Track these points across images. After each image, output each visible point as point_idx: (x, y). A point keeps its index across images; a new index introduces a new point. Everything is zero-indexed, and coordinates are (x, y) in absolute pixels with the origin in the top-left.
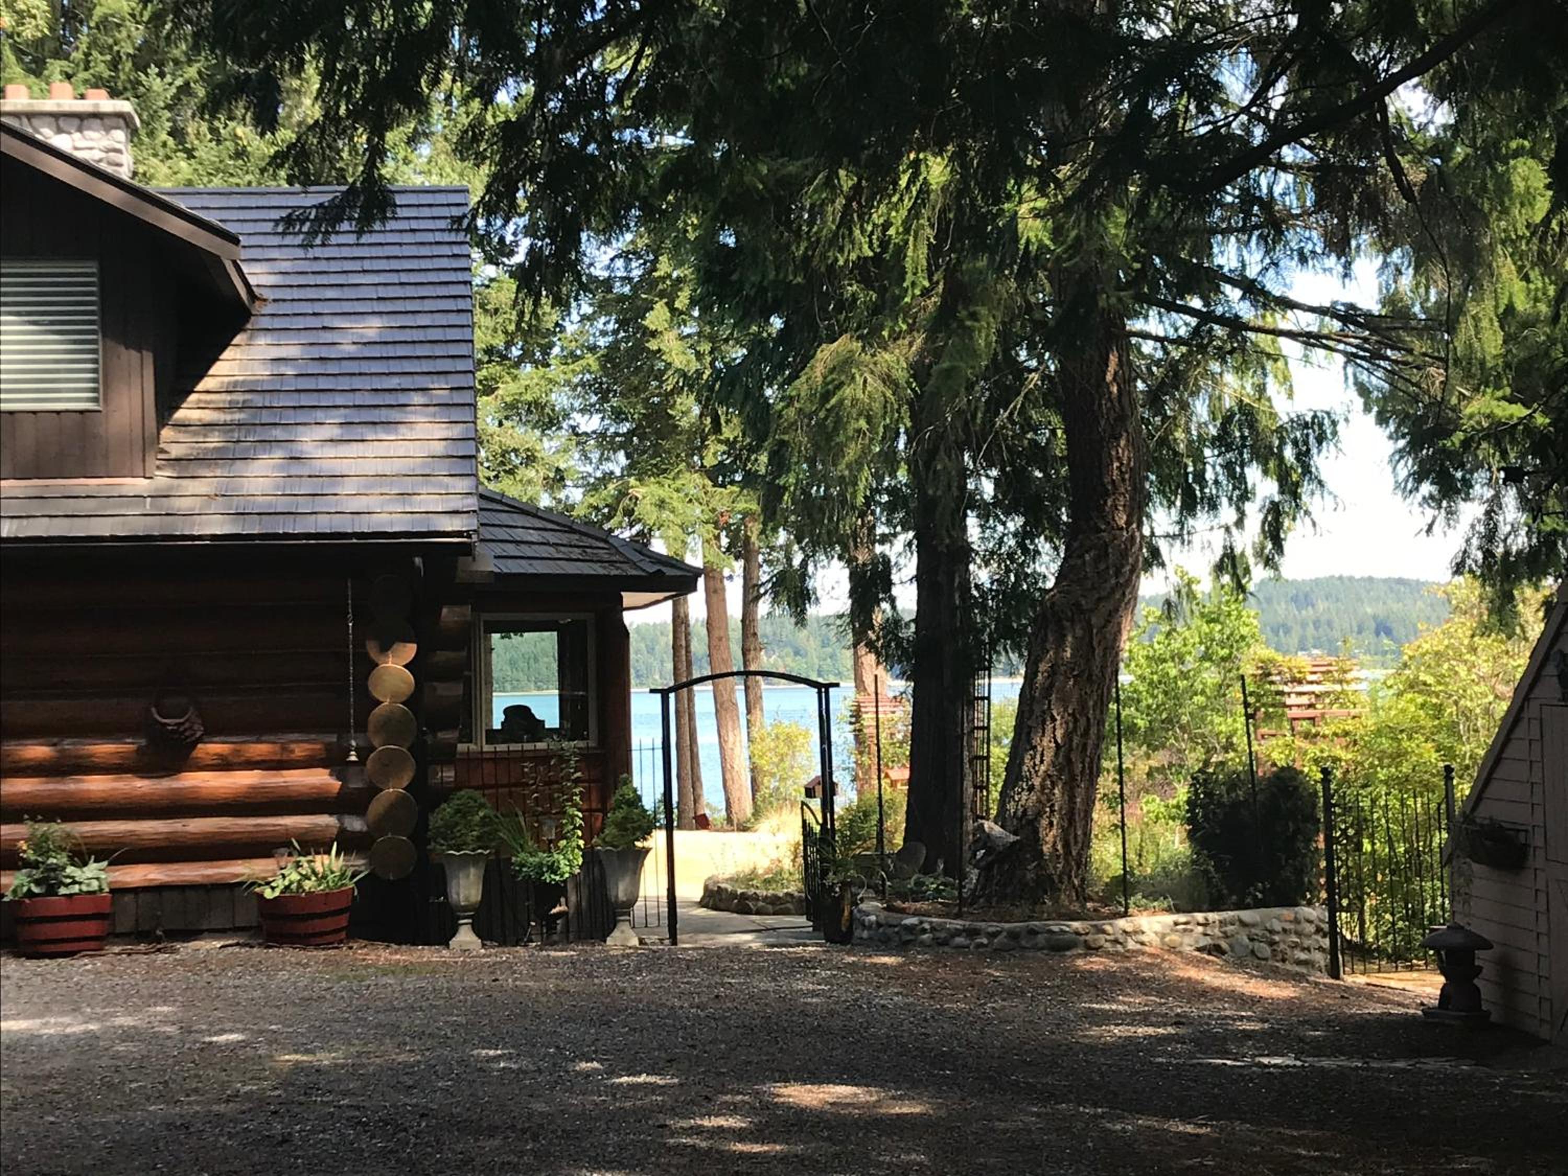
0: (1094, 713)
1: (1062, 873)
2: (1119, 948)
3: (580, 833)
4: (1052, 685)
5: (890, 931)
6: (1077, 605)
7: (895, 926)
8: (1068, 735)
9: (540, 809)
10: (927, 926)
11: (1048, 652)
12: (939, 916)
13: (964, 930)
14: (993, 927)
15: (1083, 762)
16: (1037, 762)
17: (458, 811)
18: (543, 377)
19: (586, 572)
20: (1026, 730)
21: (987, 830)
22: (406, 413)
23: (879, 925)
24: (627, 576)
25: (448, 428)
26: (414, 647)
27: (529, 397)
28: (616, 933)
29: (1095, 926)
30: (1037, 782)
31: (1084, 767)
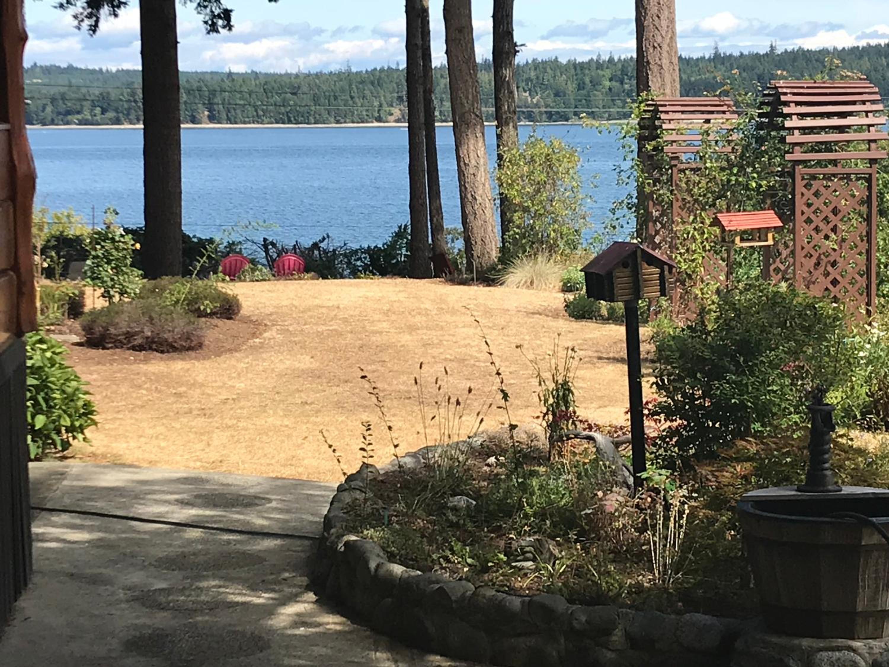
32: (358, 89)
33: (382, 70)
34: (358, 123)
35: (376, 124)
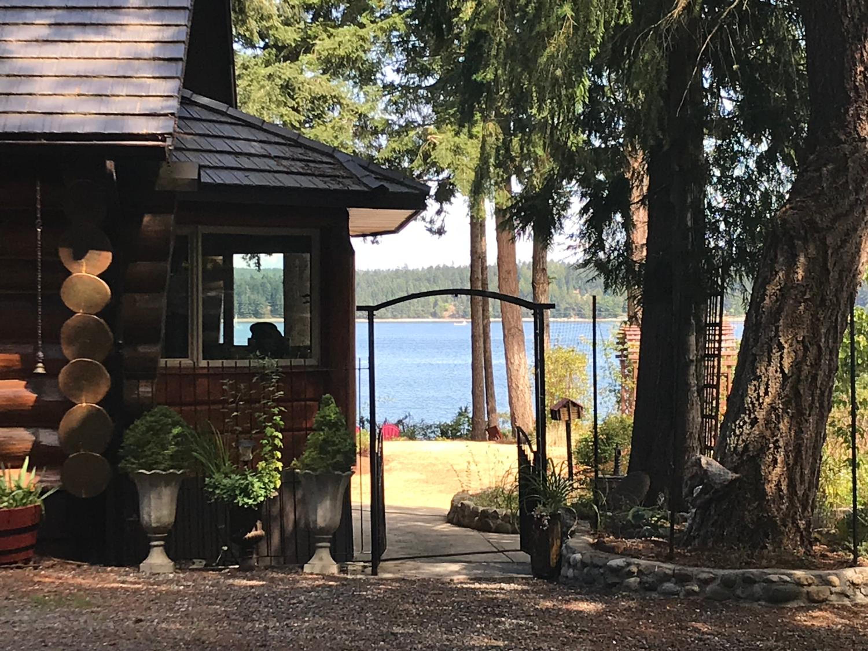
0: (827, 341)
1: (786, 515)
2: (847, 602)
3: (279, 455)
4: (780, 310)
5: (596, 571)
6: (812, 222)
7: (601, 567)
8: (797, 365)
9: (239, 429)
10: (634, 569)
11: (777, 273)
12: (648, 558)
13: (674, 575)
14: (705, 573)
15: (812, 395)
16: (762, 394)
17: (149, 429)
18: (355, 34)
19: (305, 185)
20: (751, 358)
21: (704, 466)
22: (120, 14)
23: (584, 564)
24: (349, 191)
25: (159, 31)
26: (109, 255)
27: (341, 52)
28: (314, 561)
29: (820, 576)
30: (761, 415)
31: (813, 399)
32: (414, 286)
33: (438, 268)
34: (414, 318)
35: (431, 320)
